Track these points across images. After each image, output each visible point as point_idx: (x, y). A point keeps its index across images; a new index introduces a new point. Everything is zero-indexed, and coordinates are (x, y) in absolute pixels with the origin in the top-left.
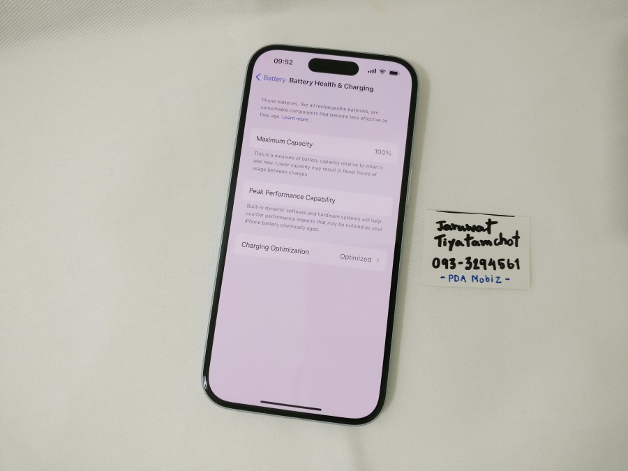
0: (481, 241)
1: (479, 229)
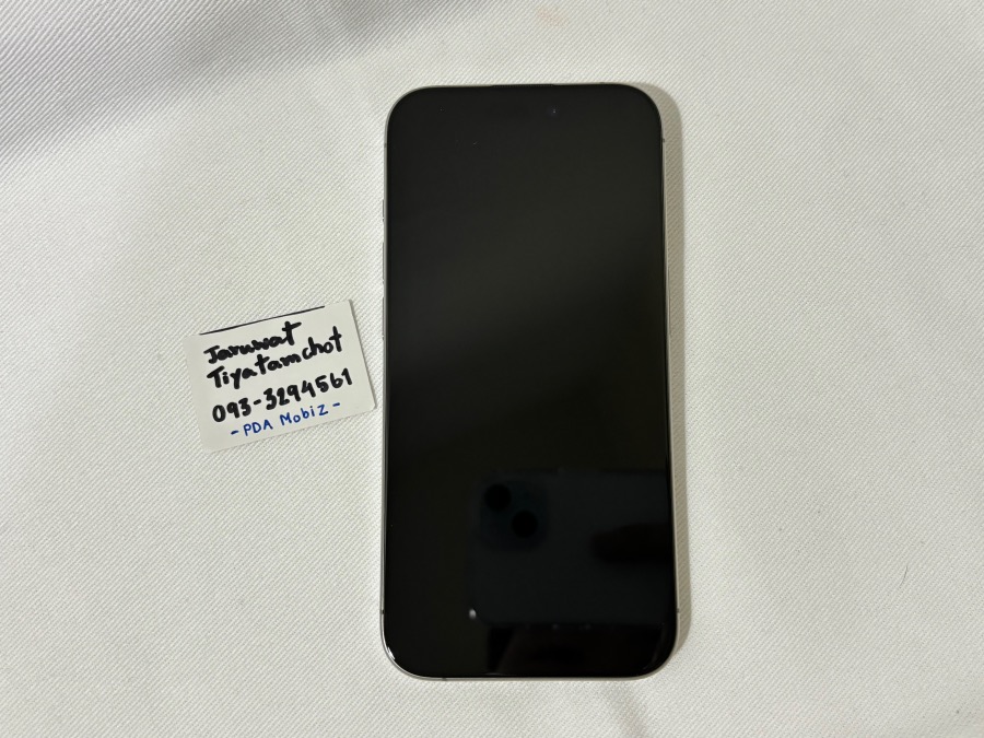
0: (282, 359)
1: (275, 341)
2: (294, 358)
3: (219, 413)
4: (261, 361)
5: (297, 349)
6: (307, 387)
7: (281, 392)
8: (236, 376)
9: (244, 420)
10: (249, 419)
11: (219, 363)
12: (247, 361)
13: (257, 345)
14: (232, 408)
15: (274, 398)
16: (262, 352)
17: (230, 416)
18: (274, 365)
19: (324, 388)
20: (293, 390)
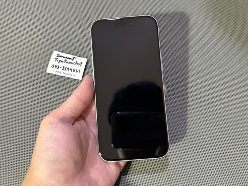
2: (72, 63)
3: (53, 66)
4: (66, 61)
5: (73, 62)
6: (71, 70)
7: (66, 68)
8: (60, 61)
9: (57, 69)
10: (58, 70)
11: (58, 57)
12: (63, 59)
13: (67, 58)
14: (56, 66)
15: (64, 68)
16: (67, 59)
17: (55, 67)
18: (67, 63)
19: (74, 71)
20: (68, 69)
